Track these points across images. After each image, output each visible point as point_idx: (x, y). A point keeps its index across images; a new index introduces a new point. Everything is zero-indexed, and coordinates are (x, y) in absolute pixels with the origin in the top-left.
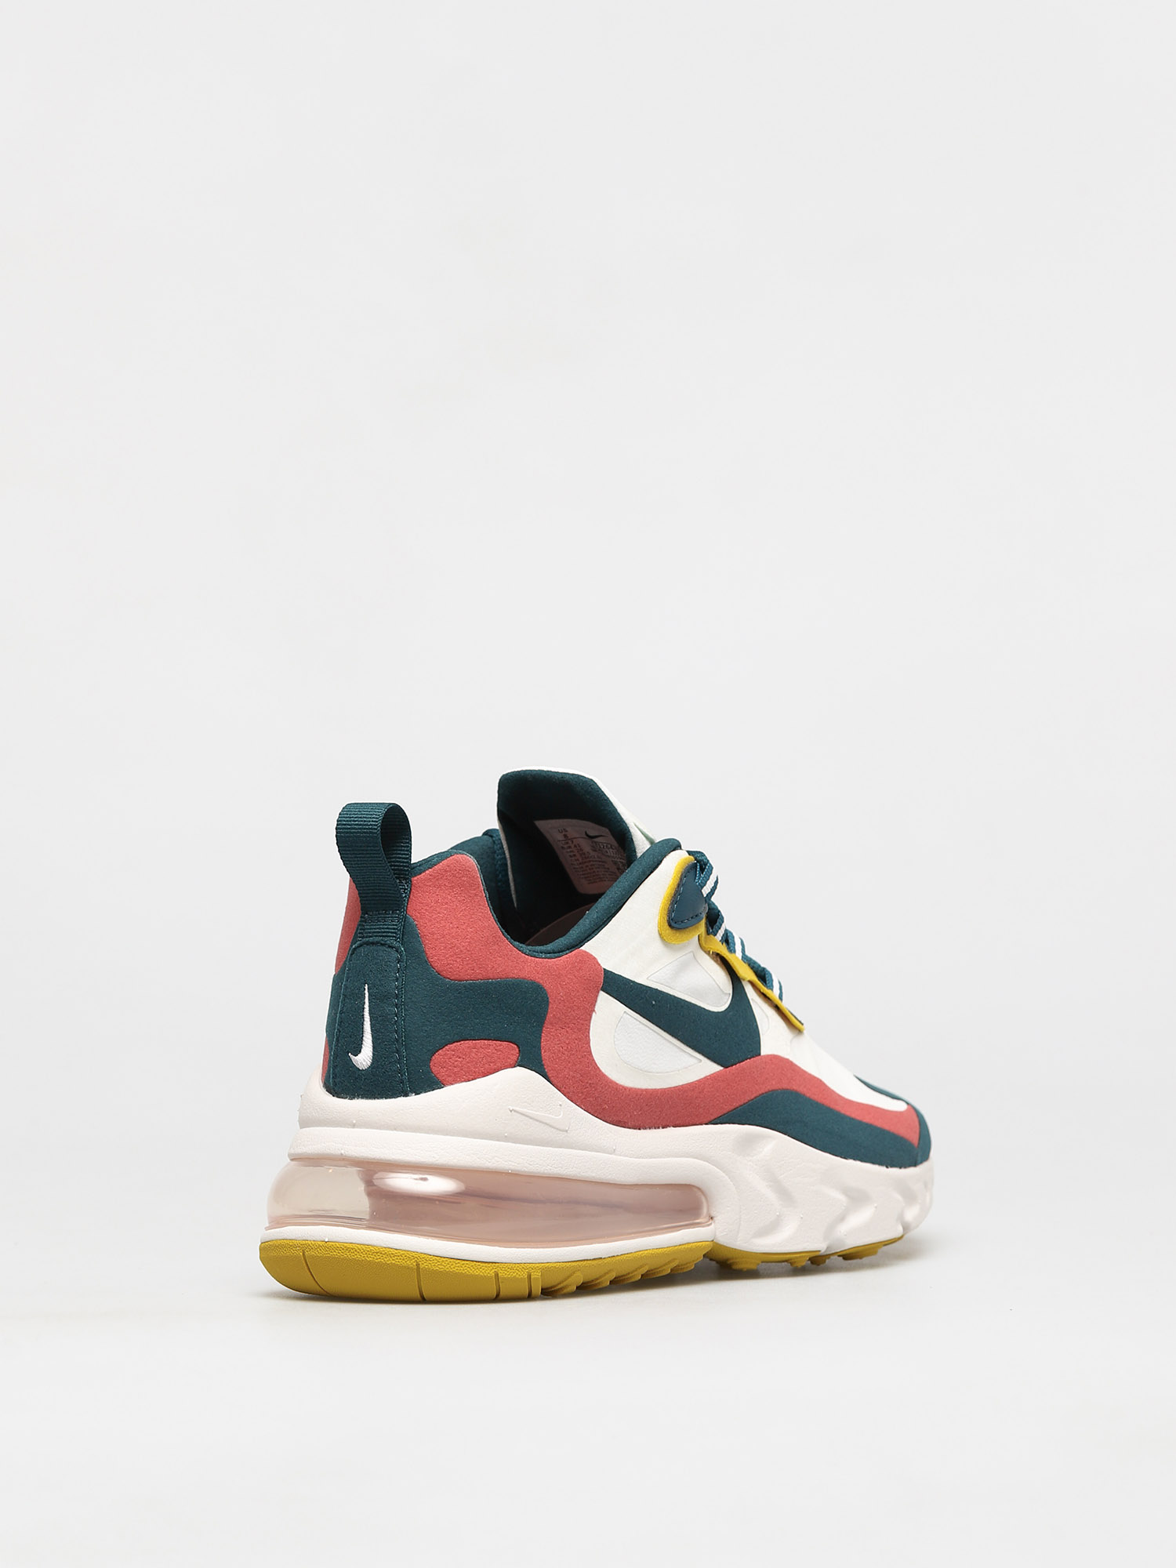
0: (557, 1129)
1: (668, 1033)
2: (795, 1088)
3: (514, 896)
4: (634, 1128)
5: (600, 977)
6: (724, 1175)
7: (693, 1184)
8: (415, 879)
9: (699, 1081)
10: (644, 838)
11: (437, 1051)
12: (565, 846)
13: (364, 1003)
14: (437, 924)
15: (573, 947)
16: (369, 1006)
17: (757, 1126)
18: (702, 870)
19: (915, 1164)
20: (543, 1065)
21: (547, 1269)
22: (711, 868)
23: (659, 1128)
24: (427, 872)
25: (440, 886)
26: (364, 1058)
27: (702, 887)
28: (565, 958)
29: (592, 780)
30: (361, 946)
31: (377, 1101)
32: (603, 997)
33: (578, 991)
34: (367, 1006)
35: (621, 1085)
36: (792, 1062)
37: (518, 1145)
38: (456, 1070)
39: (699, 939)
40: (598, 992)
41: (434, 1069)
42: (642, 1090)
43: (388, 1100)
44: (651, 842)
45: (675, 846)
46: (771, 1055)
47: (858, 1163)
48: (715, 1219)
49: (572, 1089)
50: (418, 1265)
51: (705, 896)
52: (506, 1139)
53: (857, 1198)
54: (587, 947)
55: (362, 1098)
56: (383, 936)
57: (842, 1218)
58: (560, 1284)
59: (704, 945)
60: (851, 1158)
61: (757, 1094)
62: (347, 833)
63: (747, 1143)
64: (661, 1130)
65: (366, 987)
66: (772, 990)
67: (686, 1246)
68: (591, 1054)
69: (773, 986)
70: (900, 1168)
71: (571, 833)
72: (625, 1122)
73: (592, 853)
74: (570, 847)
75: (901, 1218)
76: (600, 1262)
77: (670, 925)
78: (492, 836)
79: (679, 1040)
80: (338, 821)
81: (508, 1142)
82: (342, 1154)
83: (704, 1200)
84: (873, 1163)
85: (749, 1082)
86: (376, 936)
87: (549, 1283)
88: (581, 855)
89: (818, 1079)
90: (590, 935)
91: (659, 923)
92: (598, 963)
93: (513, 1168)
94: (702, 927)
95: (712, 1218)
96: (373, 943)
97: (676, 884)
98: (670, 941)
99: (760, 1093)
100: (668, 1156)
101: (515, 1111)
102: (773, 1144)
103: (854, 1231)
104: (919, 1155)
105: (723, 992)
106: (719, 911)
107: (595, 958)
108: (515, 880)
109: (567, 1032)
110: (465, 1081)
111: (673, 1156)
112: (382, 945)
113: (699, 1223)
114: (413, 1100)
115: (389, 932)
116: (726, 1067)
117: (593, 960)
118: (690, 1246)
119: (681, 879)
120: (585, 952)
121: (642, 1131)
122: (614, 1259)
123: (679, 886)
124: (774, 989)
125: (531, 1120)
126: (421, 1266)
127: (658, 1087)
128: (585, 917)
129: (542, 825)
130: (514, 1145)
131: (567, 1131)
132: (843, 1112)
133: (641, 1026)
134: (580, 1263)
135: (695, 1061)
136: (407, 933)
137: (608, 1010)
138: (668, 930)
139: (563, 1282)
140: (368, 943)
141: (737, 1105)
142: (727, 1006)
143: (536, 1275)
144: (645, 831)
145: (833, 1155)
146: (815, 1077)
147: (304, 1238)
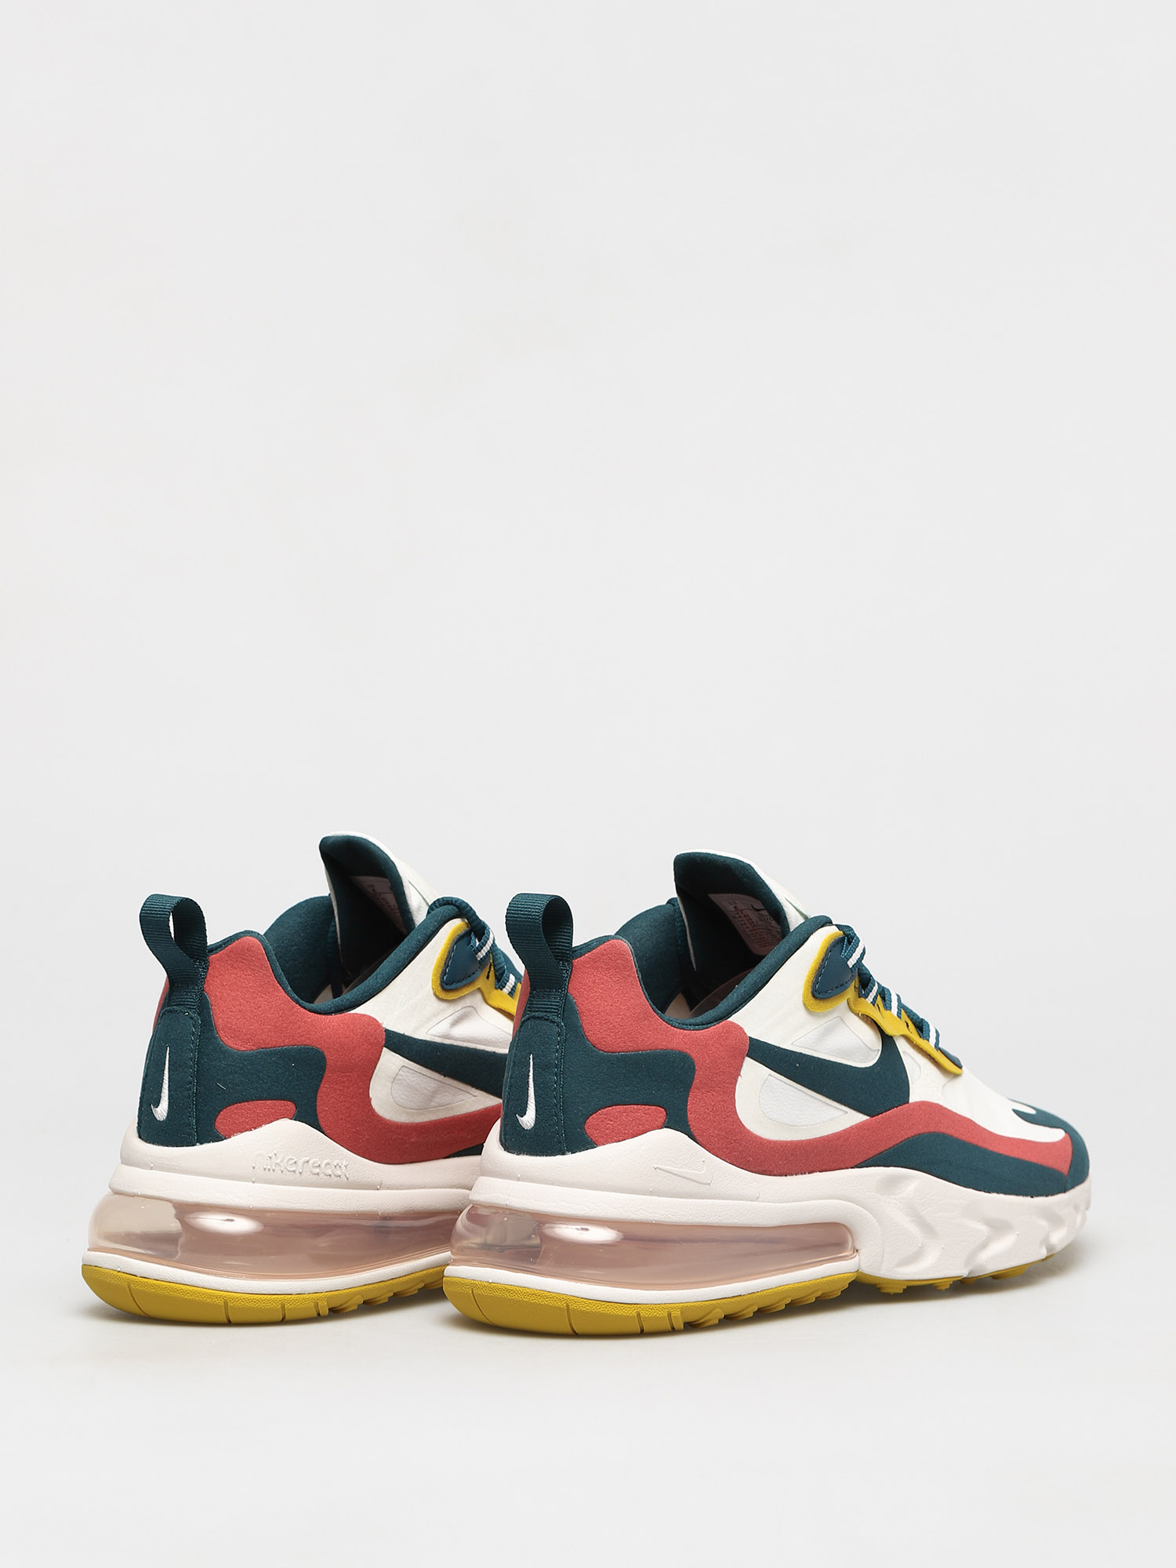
0: (700, 1183)
1: (813, 1090)
2: (942, 1130)
3: (693, 959)
4: (780, 1175)
5: (745, 1045)
6: (867, 1213)
7: (837, 1221)
8: (575, 962)
9: (845, 1131)
10: (798, 914)
11: (591, 1115)
12: (737, 916)
13: (529, 1071)
14: (593, 1003)
15: (721, 1019)
16: (533, 1074)
17: (902, 1167)
18: (849, 942)
19: (1065, 1191)
20: (689, 1126)
21: (685, 1309)
22: (858, 941)
23: (805, 1173)
24: (586, 955)
25: (597, 968)
26: (528, 1120)
27: (848, 959)
28: (712, 1029)
29: (750, 865)
30: (529, 1019)
31: (538, 1158)
32: (749, 1063)
33: (724, 1058)
34: (531, 1074)
35: (765, 1139)
36: (941, 1106)
37: (662, 1198)
38: (607, 1131)
39: (848, 1004)
40: (744, 1058)
41: (588, 1131)
42: (787, 1142)
43: (548, 1158)
44: (806, 917)
45: (826, 922)
46: (920, 1102)
47: (1002, 1196)
48: (860, 1251)
49: (717, 1145)
50: (568, 1306)
51: (851, 967)
52: (651, 1193)
53: (999, 1227)
54: (734, 1018)
55: (527, 1154)
56: (547, 1012)
57: (984, 1246)
58: (700, 1319)
59: (853, 1007)
60: (994, 1192)
61: (903, 1139)
62: (515, 921)
63: (890, 1185)
64: (807, 1175)
65: (531, 1057)
66: (928, 1040)
67: (828, 1279)
68: (736, 1113)
69: (929, 1037)
70: (1047, 1196)
71: (740, 906)
72: (770, 1171)
73: (760, 923)
74: (740, 917)
75: (1045, 1241)
76: (739, 1299)
77: (814, 996)
78: (674, 905)
79: (824, 1095)
80: (508, 910)
81: (653, 1195)
82: (507, 1205)
83: (849, 1235)
84: (1017, 1195)
85: (895, 1126)
86: (542, 1011)
87: (691, 1318)
88: (750, 924)
89: (969, 1120)
90: (737, 1008)
91: (804, 995)
92: (744, 1032)
93: (656, 1219)
94: (851, 992)
95: (857, 1251)
96: (538, 1018)
97: (821, 958)
98: (814, 1010)
99: (906, 1137)
100: (811, 1199)
101: (660, 1169)
102: (917, 1183)
103: (995, 1258)
104: (1069, 1181)
105: (870, 1049)
106: (871, 976)
107: (742, 1028)
108: (693, 944)
109: (713, 1095)
110: (616, 1142)
111: (817, 1199)
112: (545, 1019)
113: (841, 1257)
114: (569, 1158)
115: (551, 1008)
116: (872, 1116)
117: (739, 1029)
118: (832, 1278)
119: (826, 954)
120: (732, 1023)
121: (788, 1177)
122: (754, 1295)
123: (823, 960)
124: (930, 1040)
125: (674, 1176)
126: (571, 1307)
127: (803, 1139)
128: (734, 990)
129: (716, 898)
130: (658, 1198)
131: (709, 1184)
132: (991, 1149)
133: (785, 1086)
134: (719, 1302)
135: (841, 1113)
136: (567, 1011)
137: (753, 1075)
138: (812, 1000)
139: (706, 1316)
140: (534, 1017)
141: (883, 1150)
142: (875, 1061)
143: (676, 1313)
144: (799, 908)
145: (976, 1190)
146: (965, 1118)
147: (473, 1278)
